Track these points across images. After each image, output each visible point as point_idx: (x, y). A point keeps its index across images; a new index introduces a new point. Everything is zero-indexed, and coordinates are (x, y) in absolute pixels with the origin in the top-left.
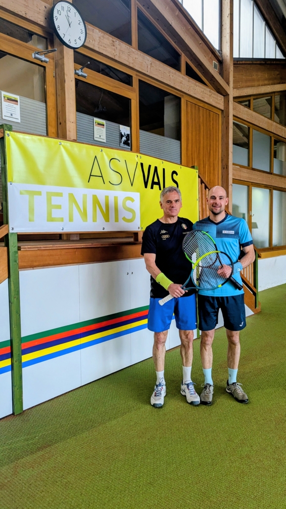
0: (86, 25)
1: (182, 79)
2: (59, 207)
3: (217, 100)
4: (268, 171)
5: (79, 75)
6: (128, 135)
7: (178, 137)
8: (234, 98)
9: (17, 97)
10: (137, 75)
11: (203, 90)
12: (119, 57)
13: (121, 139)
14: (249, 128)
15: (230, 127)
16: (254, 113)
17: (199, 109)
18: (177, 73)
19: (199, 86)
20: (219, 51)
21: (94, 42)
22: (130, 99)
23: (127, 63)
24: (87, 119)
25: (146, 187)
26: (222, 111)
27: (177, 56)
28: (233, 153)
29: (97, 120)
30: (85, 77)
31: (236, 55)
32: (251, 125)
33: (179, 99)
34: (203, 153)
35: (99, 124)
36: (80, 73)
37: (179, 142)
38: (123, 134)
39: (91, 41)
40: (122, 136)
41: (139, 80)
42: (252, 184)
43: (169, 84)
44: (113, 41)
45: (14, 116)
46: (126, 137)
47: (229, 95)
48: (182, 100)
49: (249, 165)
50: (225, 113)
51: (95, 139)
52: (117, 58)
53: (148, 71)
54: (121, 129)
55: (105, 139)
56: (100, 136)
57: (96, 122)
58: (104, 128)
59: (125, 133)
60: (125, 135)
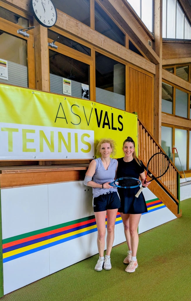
0: (57, 11)
1: (126, 52)
2: (32, 141)
3: (151, 67)
4: (186, 117)
5: (52, 47)
6: (87, 91)
7: (123, 93)
8: (163, 66)
9: (6, 62)
10: (94, 48)
11: (141, 60)
12: (81, 35)
13: (83, 93)
14: (173, 87)
15: (160, 86)
16: (177, 77)
17: (138, 73)
18: (123, 47)
19: (138, 57)
20: (152, 33)
21: (63, 23)
22: (89, 65)
23: (87, 40)
24: (58, 79)
25: (99, 126)
26: (154, 75)
27: (123, 36)
28: (162, 104)
29: (64, 79)
30: (56, 48)
31: (164, 36)
32: (174, 86)
33: (125, 66)
34: (141, 104)
35: (66, 82)
36: (53, 45)
37: (124, 96)
38: (84, 90)
39: (60, 22)
40: (83, 91)
41: (96, 52)
42: (175, 127)
43: (117, 55)
44: (77, 23)
45: (3, 75)
46: (86, 92)
47: (159, 64)
48: (126, 66)
49: (173, 113)
50: (156, 76)
51: (64, 93)
52: (79, 36)
53: (102, 46)
54: (82, 86)
55: (71, 93)
56: (67, 91)
57: (64, 81)
58: (70, 85)
59: (85, 89)
60: (85, 91)
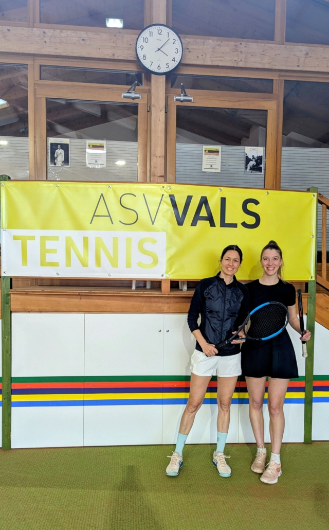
2: (54, 251)
5: (180, 102)
6: (260, 158)
10: (280, 76)
12: (246, 62)
21: (204, 56)
22: (266, 110)
23: (259, 66)
30: (190, 101)
35: (210, 152)
36: (182, 98)
38: (251, 158)
39: (200, 56)
40: (248, 160)
41: (286, 81)
44: (236, 45)
46: (256, 161)
51: (203, 170)
52: (241, 65)
53: (298, 66)
54: (246, 152)
55: (220, 169)
56: (211, 166)
57: (205, 150)
58: (218, 155)
59: (253, 156)
60: (253, 158)
